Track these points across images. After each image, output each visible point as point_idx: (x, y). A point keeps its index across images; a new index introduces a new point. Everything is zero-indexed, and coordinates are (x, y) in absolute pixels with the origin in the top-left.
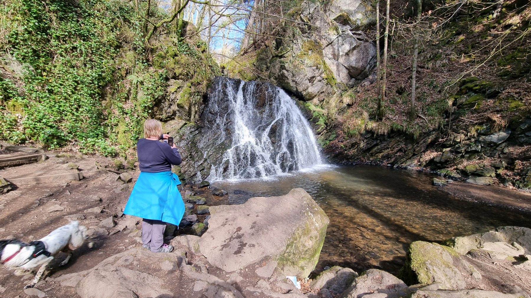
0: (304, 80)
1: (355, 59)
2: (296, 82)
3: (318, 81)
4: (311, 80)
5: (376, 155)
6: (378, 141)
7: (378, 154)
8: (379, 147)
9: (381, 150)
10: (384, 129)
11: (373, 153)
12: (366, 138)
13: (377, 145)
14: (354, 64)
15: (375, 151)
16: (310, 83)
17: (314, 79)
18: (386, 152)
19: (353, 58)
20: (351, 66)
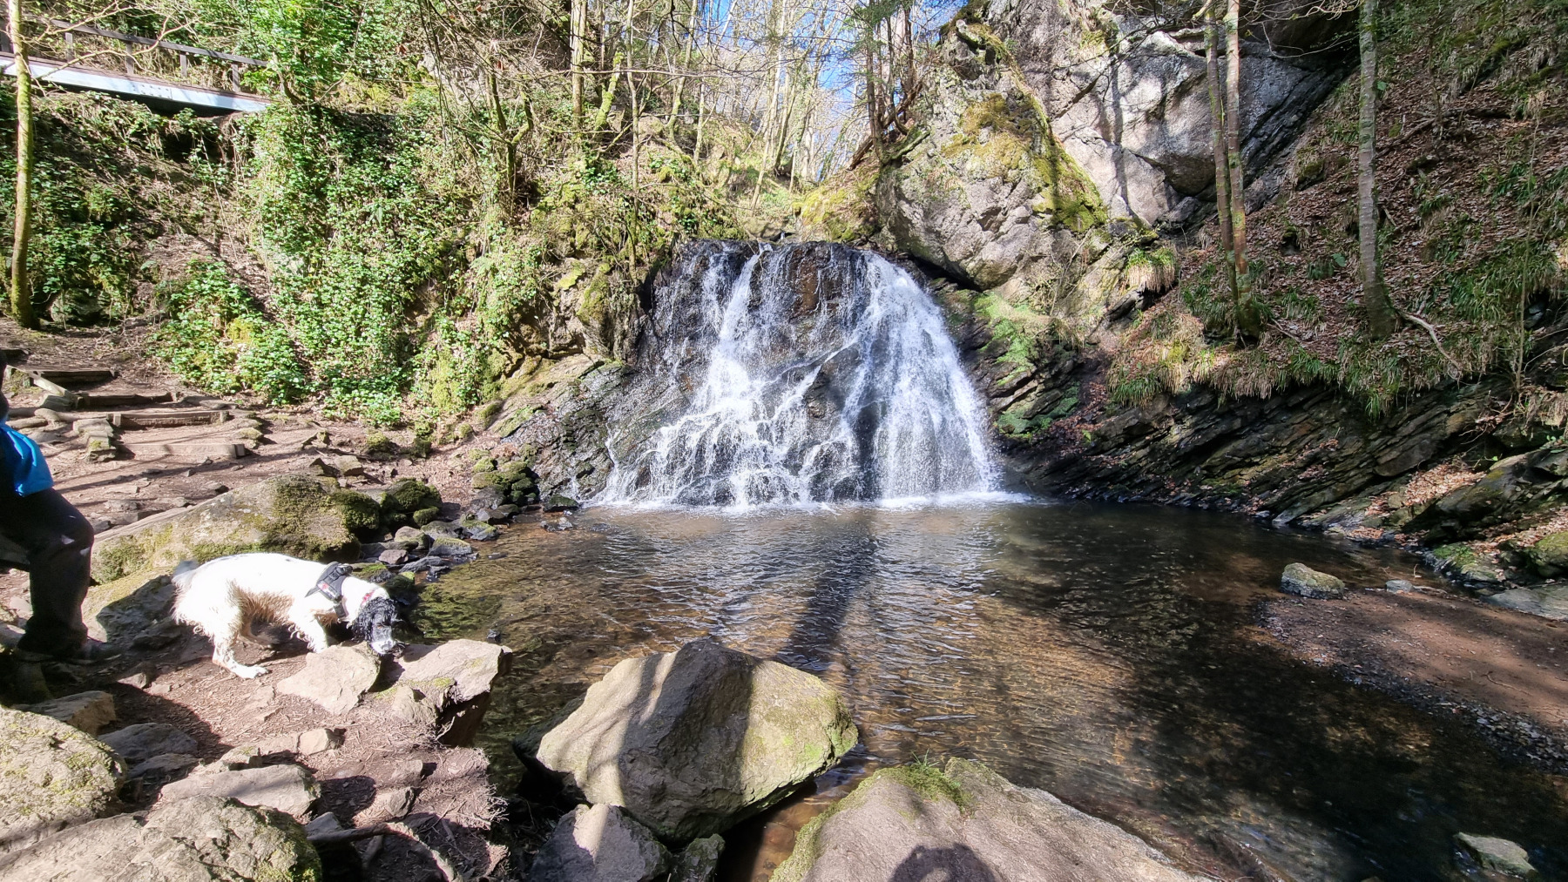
0: (963, 223)
1: (1189, 127)
2: (938, 234)
3: (1018, 222)
4: (990, 219)
5: (1229, 474)
6: (1237, 423)
7: (1237, 471)
8: (1240, 444)
9: (1249, 456)
10: (1258, 379)
11: (1215, 466)
12: (1192, 412)
13: (1230, 436)
14: (1184, 146)
15: (1224, 460)
16: (989, 232)
17: (1000, 216)
18: (1267, 465)
19: (1180, 125)
20: (1174, 156)
